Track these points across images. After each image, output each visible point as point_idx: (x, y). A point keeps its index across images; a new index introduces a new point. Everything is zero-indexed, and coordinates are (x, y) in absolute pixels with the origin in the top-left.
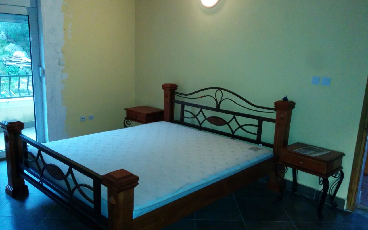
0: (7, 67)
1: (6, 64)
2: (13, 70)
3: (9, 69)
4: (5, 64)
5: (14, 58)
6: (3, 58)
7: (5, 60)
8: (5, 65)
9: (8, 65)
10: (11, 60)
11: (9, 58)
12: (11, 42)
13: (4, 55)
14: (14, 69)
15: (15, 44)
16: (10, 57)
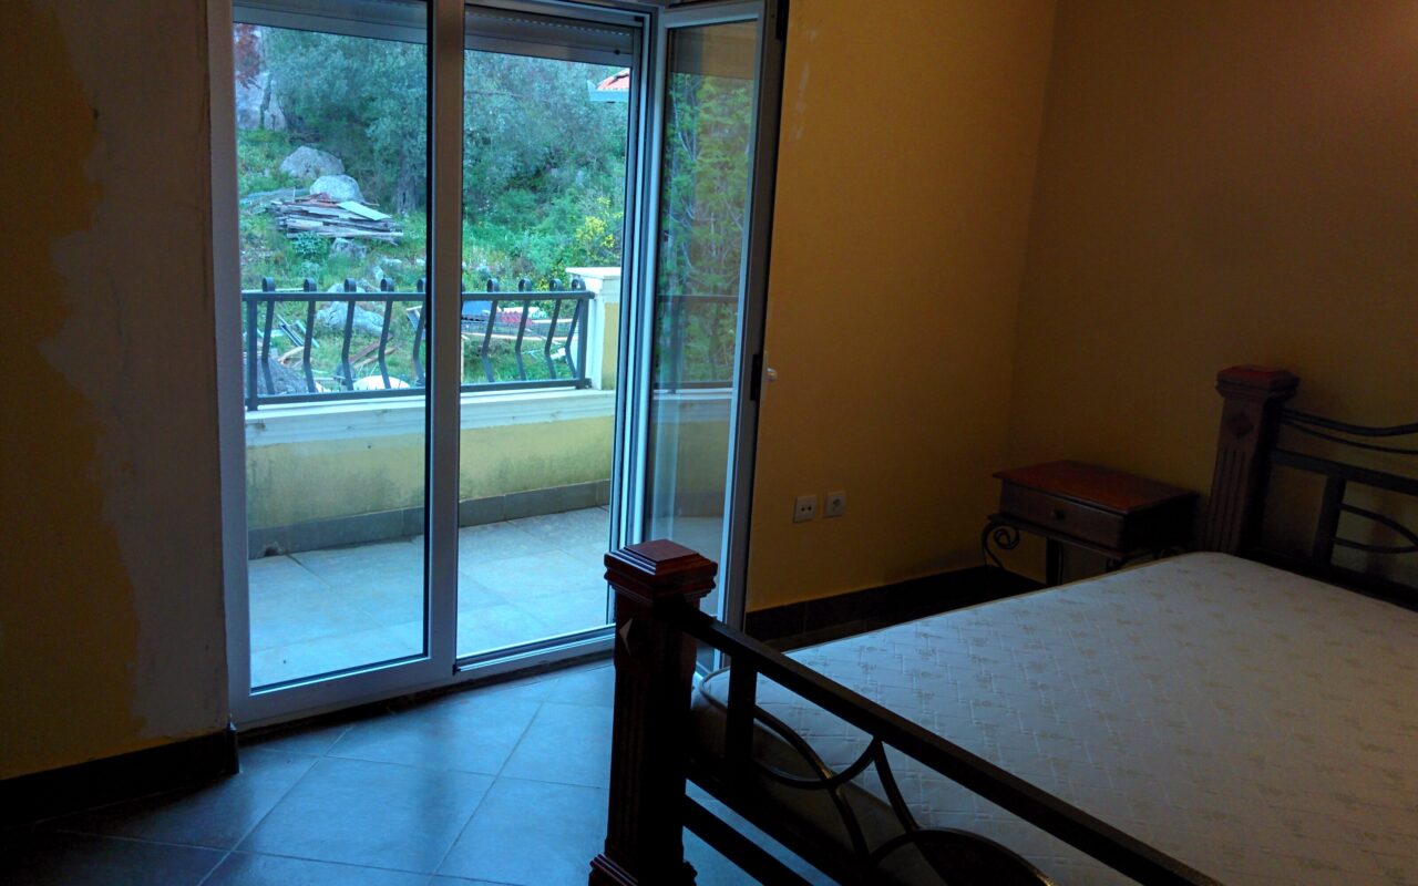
0: (289, 235)
1: (285, 226)
2: (311, 246)
3: (297, 243)
4: (282, 223)
5: (314, 201)
6: (277, 202)
7: (284, 208)
8: (286, 229)
9: (294, 230)
10: (305, 208)
11: (297, 201)
12: (304, 142)
13: (279, 191)
14: (316, 244)
15: (318, 149)
16: (301, 198)
